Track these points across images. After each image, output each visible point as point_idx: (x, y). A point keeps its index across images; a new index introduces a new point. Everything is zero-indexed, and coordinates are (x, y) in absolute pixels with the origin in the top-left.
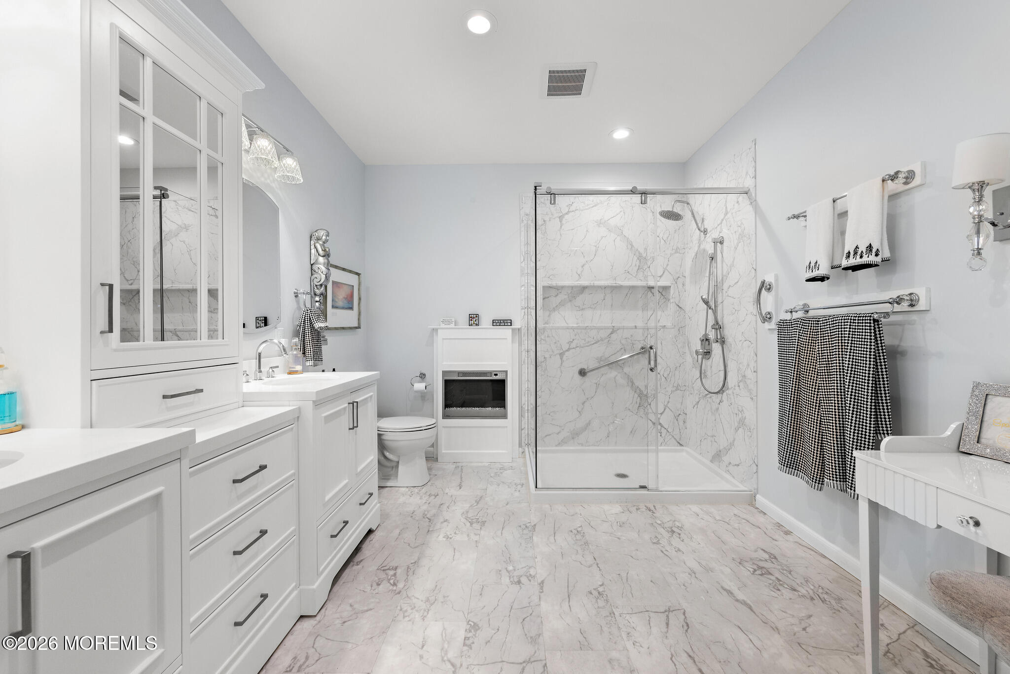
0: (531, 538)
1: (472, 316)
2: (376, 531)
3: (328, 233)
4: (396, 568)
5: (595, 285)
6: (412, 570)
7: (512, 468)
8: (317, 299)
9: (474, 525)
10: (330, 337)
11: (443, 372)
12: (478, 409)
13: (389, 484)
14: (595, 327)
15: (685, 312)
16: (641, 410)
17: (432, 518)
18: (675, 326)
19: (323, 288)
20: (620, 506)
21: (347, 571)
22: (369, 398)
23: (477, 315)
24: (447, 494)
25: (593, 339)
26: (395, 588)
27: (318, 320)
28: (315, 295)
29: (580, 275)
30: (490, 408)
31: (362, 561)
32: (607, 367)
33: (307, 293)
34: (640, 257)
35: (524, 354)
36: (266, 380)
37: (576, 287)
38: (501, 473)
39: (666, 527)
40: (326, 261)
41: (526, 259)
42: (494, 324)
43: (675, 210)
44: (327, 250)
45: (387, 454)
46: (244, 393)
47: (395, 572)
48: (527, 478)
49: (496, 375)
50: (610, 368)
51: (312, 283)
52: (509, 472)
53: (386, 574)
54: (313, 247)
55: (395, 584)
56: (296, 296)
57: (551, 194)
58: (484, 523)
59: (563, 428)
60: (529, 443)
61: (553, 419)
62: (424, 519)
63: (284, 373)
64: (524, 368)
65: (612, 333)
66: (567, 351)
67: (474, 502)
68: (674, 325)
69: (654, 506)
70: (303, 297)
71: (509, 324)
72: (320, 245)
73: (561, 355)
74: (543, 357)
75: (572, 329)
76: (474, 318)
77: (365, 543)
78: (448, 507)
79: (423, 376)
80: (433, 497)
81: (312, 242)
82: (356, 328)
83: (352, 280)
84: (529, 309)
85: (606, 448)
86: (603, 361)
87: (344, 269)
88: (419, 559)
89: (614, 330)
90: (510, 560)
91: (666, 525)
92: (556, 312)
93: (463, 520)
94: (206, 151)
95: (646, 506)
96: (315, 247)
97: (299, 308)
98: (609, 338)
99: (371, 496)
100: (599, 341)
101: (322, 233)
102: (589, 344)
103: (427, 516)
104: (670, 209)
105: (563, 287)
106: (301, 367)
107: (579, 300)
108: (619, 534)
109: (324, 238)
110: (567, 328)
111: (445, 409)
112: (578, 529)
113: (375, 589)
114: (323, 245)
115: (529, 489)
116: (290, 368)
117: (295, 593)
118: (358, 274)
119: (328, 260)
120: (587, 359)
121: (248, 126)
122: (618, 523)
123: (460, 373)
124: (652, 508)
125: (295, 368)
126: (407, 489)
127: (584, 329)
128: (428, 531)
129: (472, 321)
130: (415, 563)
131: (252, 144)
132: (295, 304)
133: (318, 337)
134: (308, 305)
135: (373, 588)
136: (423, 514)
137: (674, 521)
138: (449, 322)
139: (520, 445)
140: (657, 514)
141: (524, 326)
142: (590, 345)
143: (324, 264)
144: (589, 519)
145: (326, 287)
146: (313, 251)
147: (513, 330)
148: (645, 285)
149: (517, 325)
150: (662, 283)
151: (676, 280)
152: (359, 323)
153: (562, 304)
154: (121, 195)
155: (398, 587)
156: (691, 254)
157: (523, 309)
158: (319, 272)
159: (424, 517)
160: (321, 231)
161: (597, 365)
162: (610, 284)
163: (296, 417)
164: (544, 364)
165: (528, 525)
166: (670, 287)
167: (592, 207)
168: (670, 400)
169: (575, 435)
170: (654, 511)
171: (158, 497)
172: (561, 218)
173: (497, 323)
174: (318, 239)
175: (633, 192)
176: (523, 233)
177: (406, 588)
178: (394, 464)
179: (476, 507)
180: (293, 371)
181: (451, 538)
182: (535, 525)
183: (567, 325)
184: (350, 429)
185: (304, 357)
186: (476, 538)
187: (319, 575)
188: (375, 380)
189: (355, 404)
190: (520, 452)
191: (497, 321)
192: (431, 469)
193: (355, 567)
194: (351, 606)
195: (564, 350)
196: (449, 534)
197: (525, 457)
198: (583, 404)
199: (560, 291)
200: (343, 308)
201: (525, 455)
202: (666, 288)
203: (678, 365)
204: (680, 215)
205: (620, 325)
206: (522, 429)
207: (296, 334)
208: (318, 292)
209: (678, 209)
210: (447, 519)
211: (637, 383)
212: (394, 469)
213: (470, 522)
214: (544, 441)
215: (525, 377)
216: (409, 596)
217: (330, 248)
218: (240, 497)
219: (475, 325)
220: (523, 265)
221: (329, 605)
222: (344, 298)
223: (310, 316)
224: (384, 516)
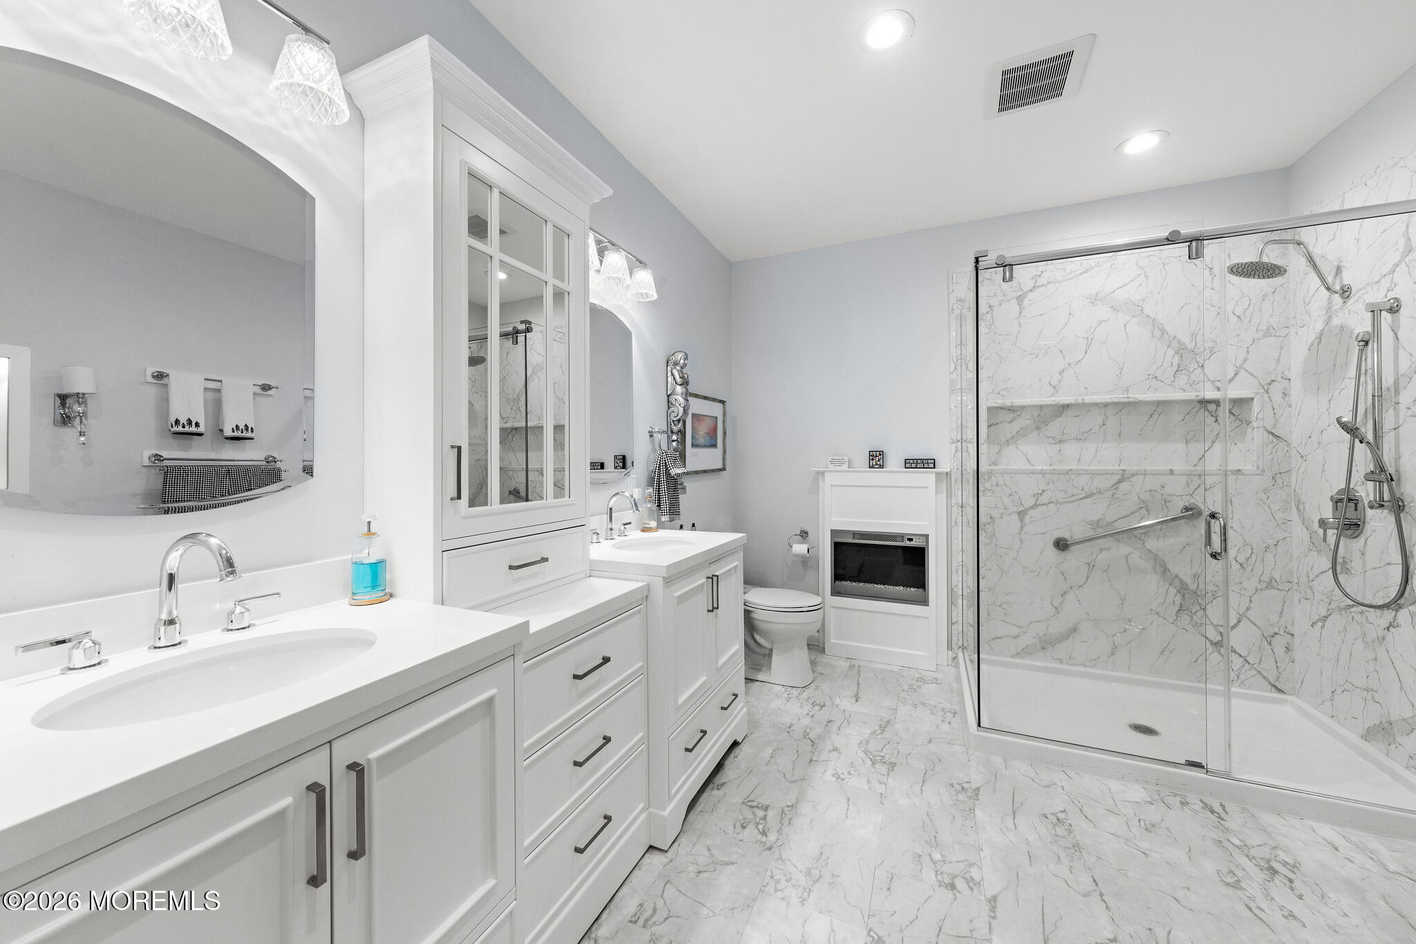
0: (972, 810)
1: (874, 453)
2: (742, 744)
3: (686, 355)
4: (766, 808)
5: (1086, 401)
6: (788, 817)
7: (936, 681)
8: (674, 437)
9: (878, 766)
10: (690, 484)
11: (833, 531)
12: (882, 586)
13: (760, 677)
14: (1086, 470)
15: (1289, 445)
16: (1185, 619)
17: (816, 741)
18: (1264, 471)
19: (680, 424)
20: (1144, 788)
21: (706, 795)
22: (734, 570)
23: (881, 453)
24: (837, 706)
25: (1082, 490)
26: (764, 839)
27: (675, 466)
28: (672, 432)
29: (1057, 388)
30: (901, 588)
31: (723, 784)
32: (1111, 539)
33: (663, 432)
34: (1181, 350)
35: (956, 511)
36: (618, 539)
37: (1047, 406)
38: (920, 687)
39: (1255, 855)
40: (684, 389)
41: (959, 367)
42: (908, 465)
43: (1265, 259)
44: (686, 376)
45: (758, 637)
46: (591, 560)
47: (765, 813)
48: (962, 703)
49: (910, 540)
50: (1116, 539)
51: (669, 419)
52: (932, 687)
53: (754, 814)
54: (669, 374)
55: (764, 833)
56: (651, 436)
57: (1005, 266)
58: (892, 766)
59: (1024, 629)
60: (965, 645)
61: (1006, 615)
62: (805, 741)
63: (637, 530)
64: (957, 533)
65: (1120, 481)
66: (1032, 508)
67: (878, 728)
68: (1261, 468)
69: (1223, 806)
70: (657, 436)
71: (932, 466)
72: (678, 371)
73: (1022, 514)
74: (989, 516)
75: (1040, 473)
76: (876, 456)
77: (728, 760)
78: (839, 728)
79: (804, 534)
80: (818, 708)
81: (669, 368)
82: (720, 470)
83: (714, 410)
84: (964, 444)
85: (1110, 673)
86: (1101, 527)
87: (705, 398)
88: (798, 801)
89: (1124, 477)
90: (935, 842)
91: (1253, 852)
92: (1012, 447)
93: (862, 754)
94: (552, 281)
95: (1201, 801)
96: (672, 374)
97: (654, 450)
98: (1116, 489)
99: (735, 699)
100: (1092, 495)
101: (679, 356)
102: (1073, 499)
103: (810, 736)
104: (1254, 259)
105: (1023, 407)
106: (656, 523)
107: (1054, 428)
108: (1145, 845)
109: (682, 361)
110: (1032, 473)
111: (835, 582)
112: (1058, 815)
113: (739, 833)
114: (681, 372)
115: (966, 723)
116: (644, 524)
117: (644, 815)
118: (723, 402)
119: (686, 388)
120: (1071, 523)
121: (598, 242)
122: (1142, 823)
123: (855, 534)
124: (1218, 809)
125: (648, 524)
126: (783, 689)
127: (1064, 474)
128: (811, 760)
129: (874, 461)
130: (792, 806)
131: (603, 262)
132: (650, 445)
133: (675, 485)
134: (664, 447)
135: (737, 831)
136: (805, 732)
137: (1275, 848)
138: (841, 463)
139: (950, 647)
140: (1230, 824)
141: (955, 468)
142: (1077, 500)
143: (682, 394)
144: (1081, 801)
145: (684, 422)
146: (670, 379)
147: (937, 474)
148: (1193, 398)
149: (943, 467)
150: (1234, 392)
151: (1266, 389)
152: (724, 464)
153: (1021, 434)
154: (500, 332)
155: (768, 839)
156: (1308, 336)
157: (953, 443)
158: (677, 405)
159: (805, 737)
160: (678, 354)
161: (1090, 534)
162: (1115, 400)
163: (643, 597)
164: (990, 528)
165: (966, 786)
166: (1252, 399)
167: (1081, 274)
168: (1253, 605)
169: (1046, 644)
170: (1223, 814)
171: (491, 700)
172: (1020, 299)
173: (913, 464)
174: (676, 364)
175: (1172, 239)
176: (953, 329)
177: (779, 843)
178: (767, 652)
179: (880, 736)
180: (647, 528)
181: (843, 780)
182: (978, 789)
183: (1031, 467)
184: (709, 611)
185: (659, 510)
186: (881, 789)
187: (671, 798)
188: (741, 546)
189: (715, 578)
190: (950, 659)
191: (911, 461)
192: (815, 664)
193: (715, 792)
194: (709, 849)
195: (1026, 506)
196: (840, 772)
197: (957, 666)
198: (1063, 594)
199: (1019, 413)
200: (705, 446)
201: (958, 663)
202: (1241, 403)
203: (1272, 543)
204: (1278, 267)
205: (1139, 468)
206: (952, 624)
207: (651, 482)
208: (675, 429)
209: (1272, 256)
210: (837, 748)
211: (1174, 569)
212: (766, 657)
213: (871, 759)
214: (990, 645)
215: (957, 546)
216: (784, 857)
217: (689, 374)
218: (581, 695)
219: (878, 466)
220: (954, 376)
221: (683, 840)
222: (706, 433)
223: (666, 463)
224: (753, 723)
